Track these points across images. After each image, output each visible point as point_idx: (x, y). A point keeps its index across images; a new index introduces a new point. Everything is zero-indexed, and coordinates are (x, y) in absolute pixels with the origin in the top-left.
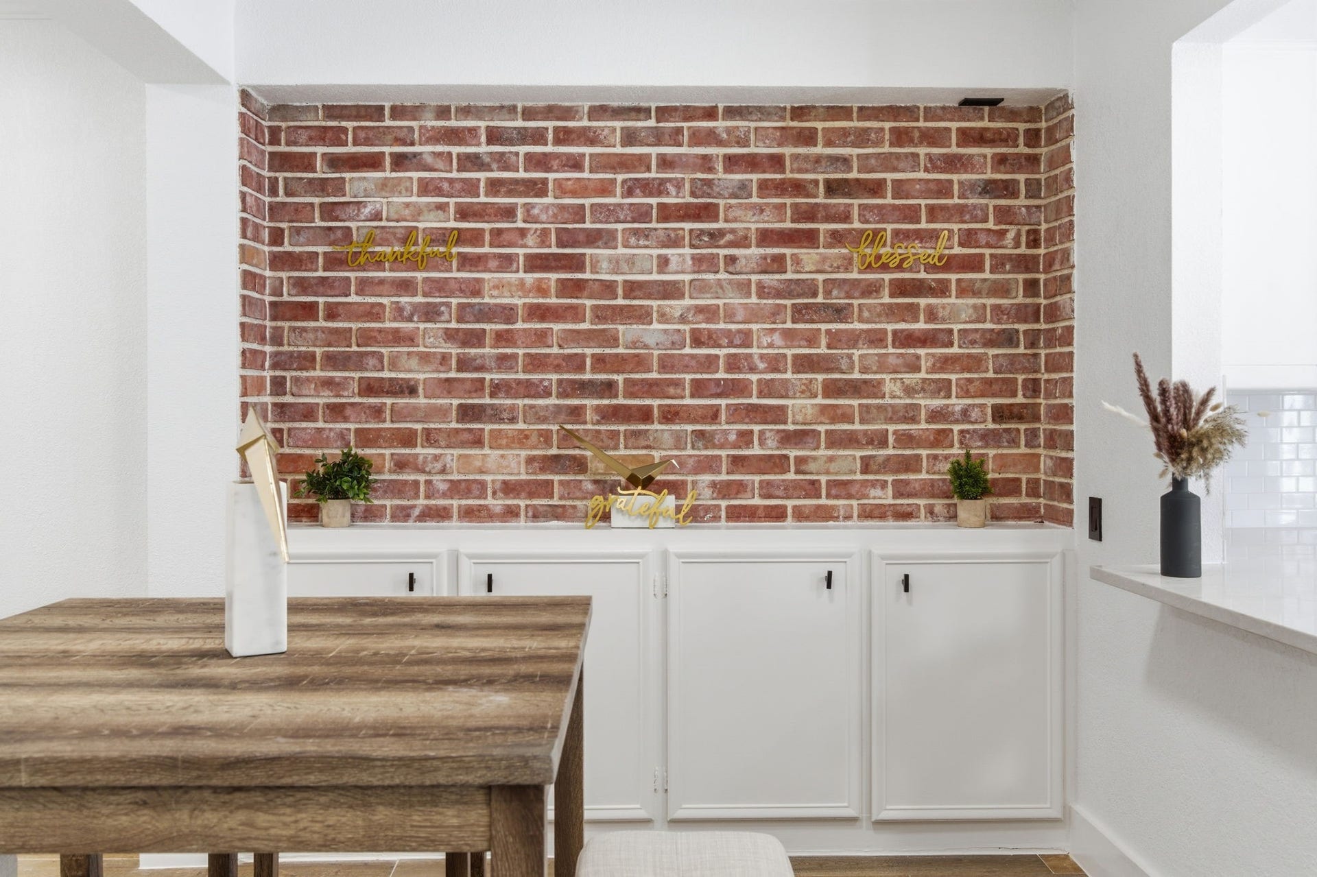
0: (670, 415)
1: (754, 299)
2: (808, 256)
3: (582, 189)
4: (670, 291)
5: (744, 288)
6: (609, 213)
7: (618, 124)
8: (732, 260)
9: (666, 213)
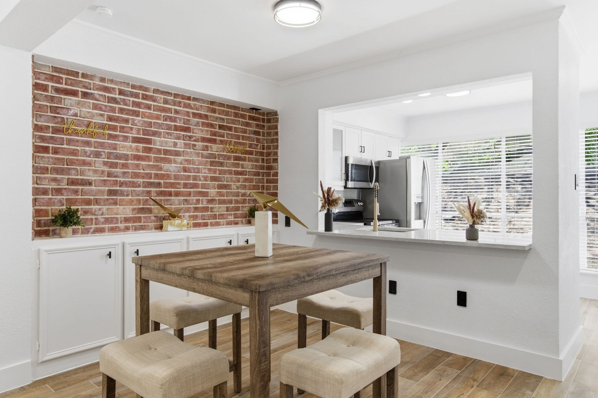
0: (177, 194)
1: (200, 159)
2: (215, 147)
3: (150, 116)
4: (177, 154)
5: (198, 154)
6: (160, 126)
7: (162, 96)
8: (195, 145)
9: (176, 128)
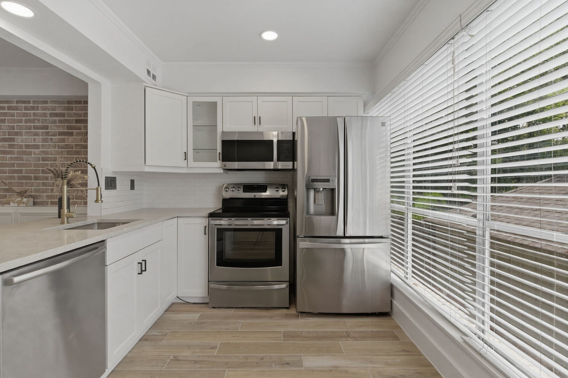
1: (57, 149)
2: (71, 138)
5: (55, 147)
7: (23, 105)
